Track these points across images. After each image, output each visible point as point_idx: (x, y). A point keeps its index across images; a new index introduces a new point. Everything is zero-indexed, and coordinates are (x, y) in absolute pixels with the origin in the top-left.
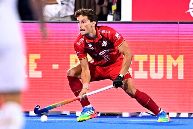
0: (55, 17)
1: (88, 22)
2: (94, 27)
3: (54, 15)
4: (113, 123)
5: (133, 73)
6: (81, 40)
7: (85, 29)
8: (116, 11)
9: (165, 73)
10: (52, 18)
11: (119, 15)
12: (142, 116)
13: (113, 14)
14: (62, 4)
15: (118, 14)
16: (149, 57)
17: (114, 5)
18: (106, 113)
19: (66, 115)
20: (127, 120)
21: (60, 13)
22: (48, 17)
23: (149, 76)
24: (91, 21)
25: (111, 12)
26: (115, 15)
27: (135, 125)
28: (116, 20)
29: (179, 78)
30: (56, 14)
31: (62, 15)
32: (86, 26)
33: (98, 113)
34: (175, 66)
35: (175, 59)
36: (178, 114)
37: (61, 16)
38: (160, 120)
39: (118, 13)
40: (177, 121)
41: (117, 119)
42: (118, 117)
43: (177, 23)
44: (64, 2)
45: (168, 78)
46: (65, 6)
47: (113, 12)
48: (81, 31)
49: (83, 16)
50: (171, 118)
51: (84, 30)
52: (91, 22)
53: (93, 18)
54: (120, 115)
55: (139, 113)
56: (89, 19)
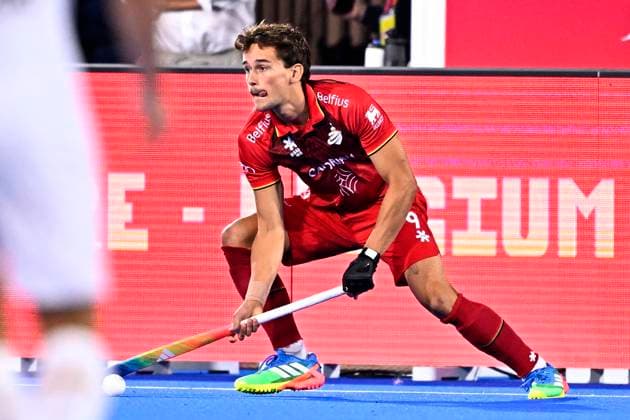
0: (192, 52)
1: (278, 68)
2: (300, 84)
3: (187, 45)
4: (381, 402)
5: (448, 237)
6: (260, 127)
7: (269, 89)
8: (392, 34)
9: (553, 238)
10: (183, 57)
11: (403, 49)
12: (476, 379)
13: (383, 42)
14: (216, 9)
15: (398, 44)
16: (500, 183)
17: (387, 13)
18: (358, 369)
19: (227, 372)
20: (428, 392)
21: (208, 39)
22: (169, 52)
23: (500, 246)
24: (289, 64)
25: (378, 38)
26: (389, 47)
27: (453, 408)
28: (395, 63)
29: (599, 254)
30: (195, 44)
31: (216, 46)
32: (271, 82)
33: (332, 367)
34: (586, 215)
35: (587, 192)
36: (595, 373)
37: (211, 48)
38: (537, 392)
39: (400, 40)
40: (592, 395)
41: (396, 390)
42: (398, 381)
43: (594, 75)
44: (221, 4)
45: (562, 253)
46: (223, 16)
47: (384, 37)
48: (256, 98)
49: (261, 47)
50: (572, 386)
51: (266, 95)
52: (287, 67)
53: (294, 54)
54: (405, 377)
55: (468, 369)
56: (280, 56)
